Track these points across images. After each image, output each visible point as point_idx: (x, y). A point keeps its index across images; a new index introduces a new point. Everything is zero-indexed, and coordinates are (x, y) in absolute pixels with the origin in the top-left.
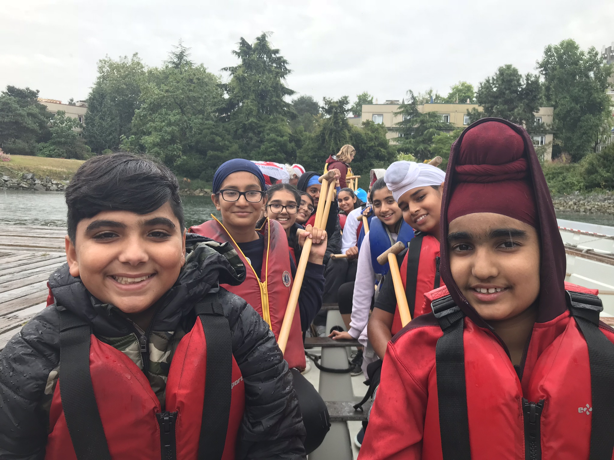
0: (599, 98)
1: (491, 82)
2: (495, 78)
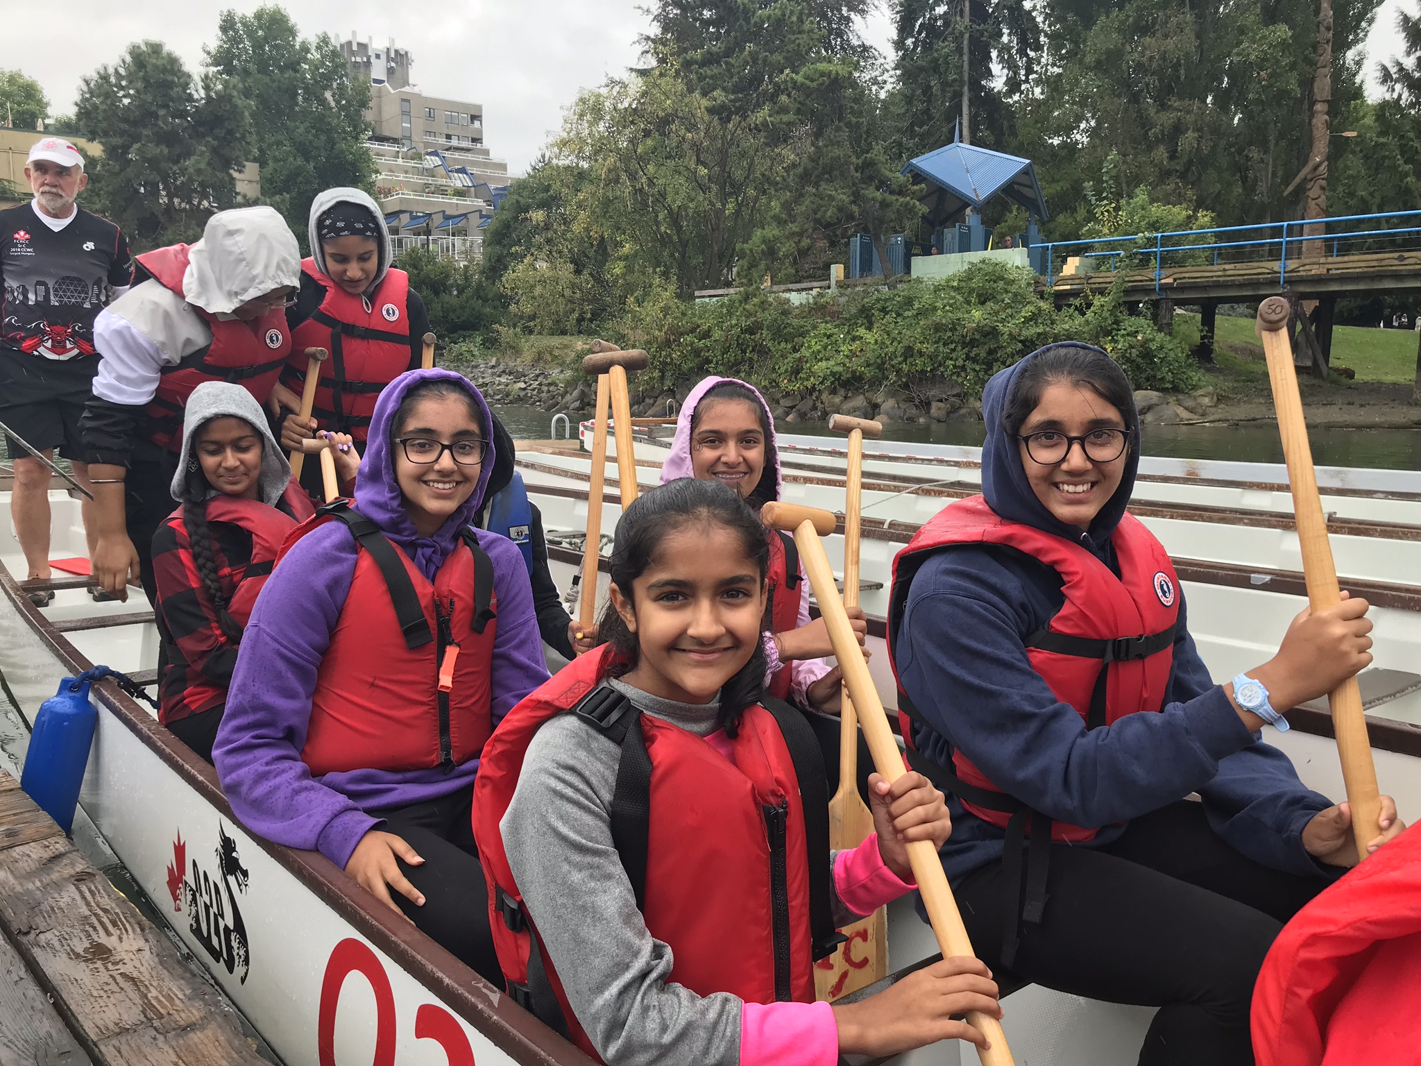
0: (351, 153)
1: (113, 80)
2: (122, 71)
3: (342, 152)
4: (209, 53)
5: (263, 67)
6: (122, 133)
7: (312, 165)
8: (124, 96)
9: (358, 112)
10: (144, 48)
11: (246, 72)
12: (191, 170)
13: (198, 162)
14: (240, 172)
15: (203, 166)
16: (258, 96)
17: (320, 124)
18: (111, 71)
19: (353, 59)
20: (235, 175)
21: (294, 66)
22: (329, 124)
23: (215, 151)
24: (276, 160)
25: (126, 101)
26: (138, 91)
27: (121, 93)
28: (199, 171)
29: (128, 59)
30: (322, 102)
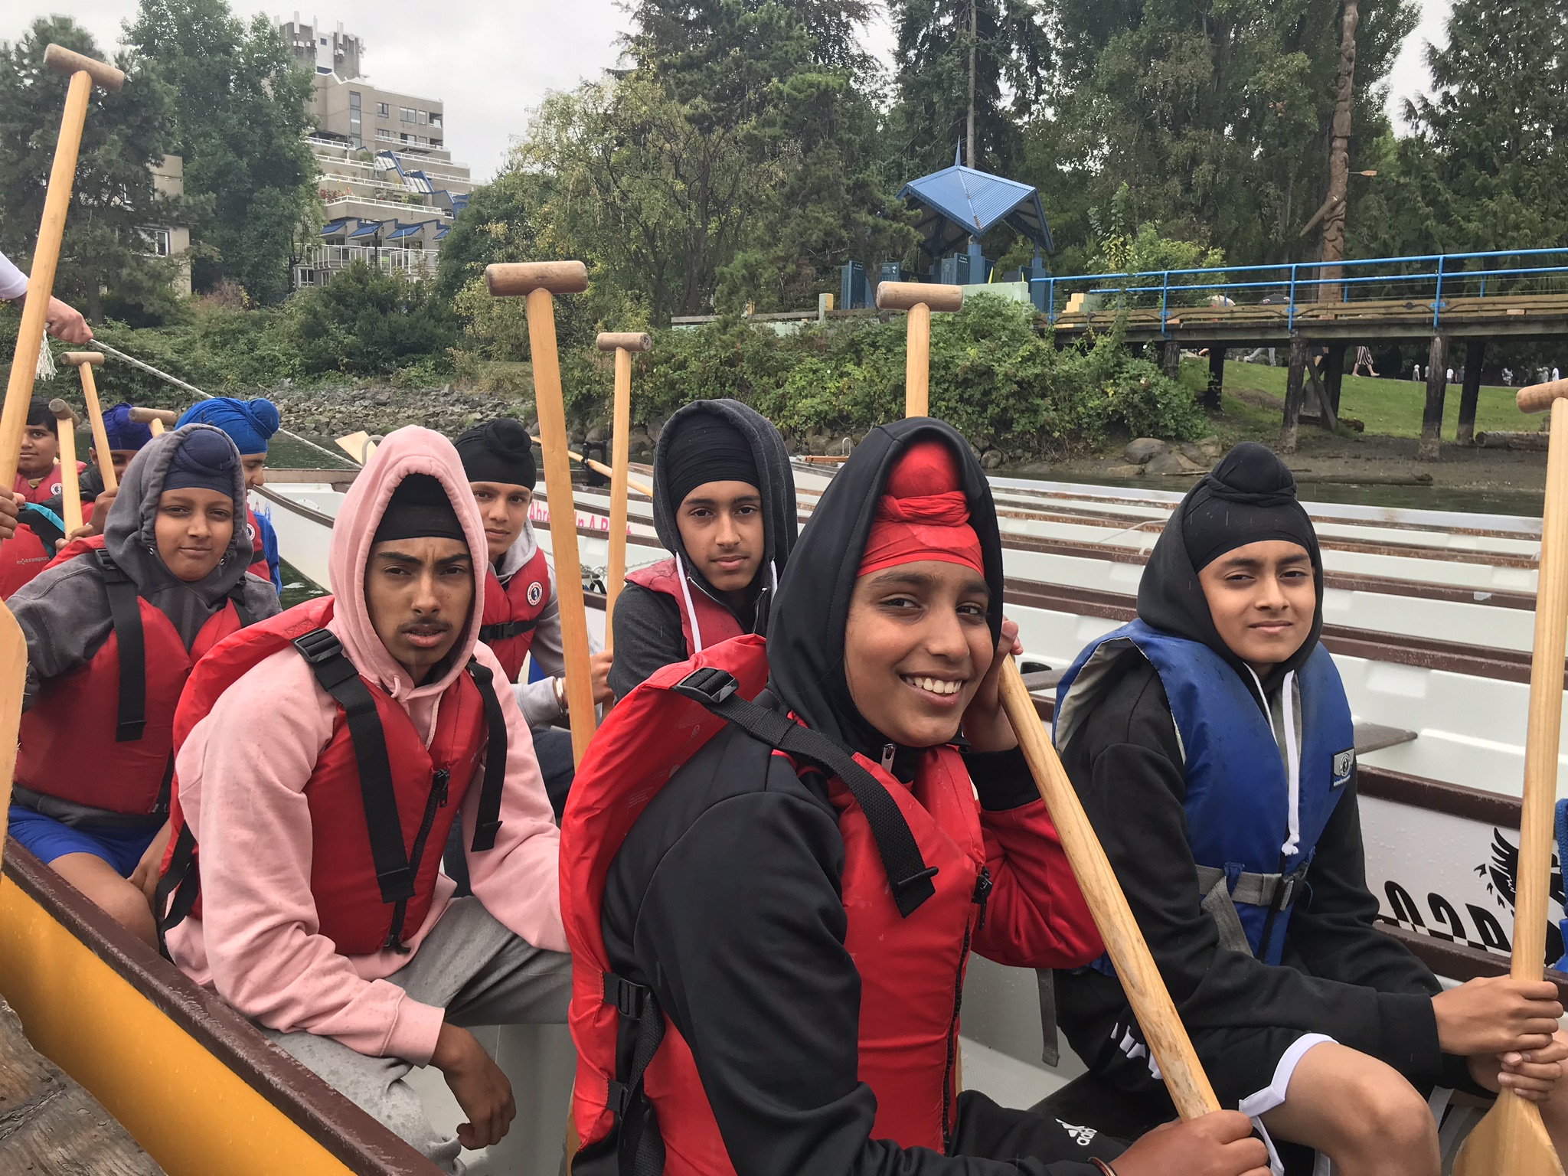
0: (291, 150)
1: (14, 58)
2: (25, 48)
3: (281, 147)
4: (127, 29)
5: (190, 47)
6: (22, 118)
7: (246, 160)
8: (26, 76)
9: (299, 102)
10: (50, 22)
11: (170, 53)
12: (100, 161)
13: (108, 152)
14: (158, 165)
15: (114, 157)
16: (183, 80)
17: (257, 114)
18: (12, 47)
19: (295, 44)
20: (153, 169)
21: (226, 49)
22: (268, 115)
23: (129, 141)
24: (202, 154)
25: (28, 82)
26: (42, 71)
27: (22, 73)
28: (109, 163)
29: (32, 35)
30: (257, 90)
